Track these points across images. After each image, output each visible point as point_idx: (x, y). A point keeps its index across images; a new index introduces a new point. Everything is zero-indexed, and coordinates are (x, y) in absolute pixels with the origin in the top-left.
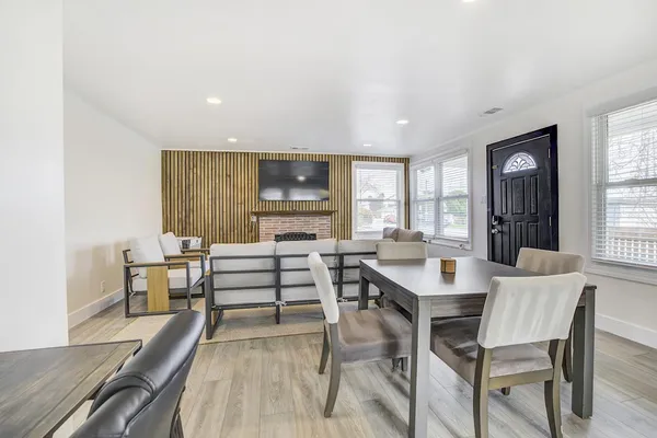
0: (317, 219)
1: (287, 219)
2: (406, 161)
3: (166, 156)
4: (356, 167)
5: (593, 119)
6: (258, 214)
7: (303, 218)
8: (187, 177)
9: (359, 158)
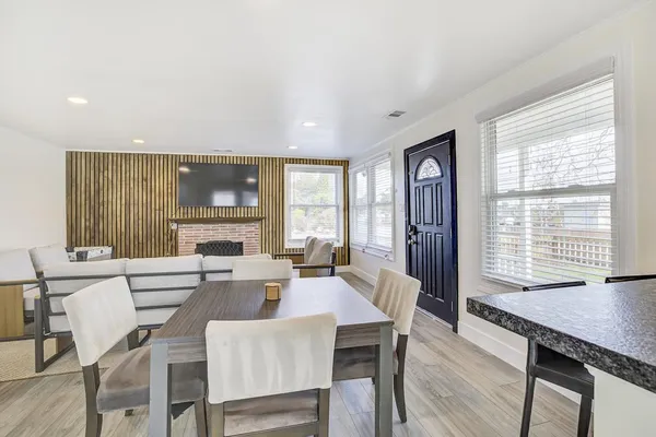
0: (243, 226)
1: (211, 226)
2: (345, 163)
3: (72, 158)
4: (290, 170)
5: (482, 125)
6: (177, 221)
7: (228, 226)
8: (97, 182)
9: (293, 161)
